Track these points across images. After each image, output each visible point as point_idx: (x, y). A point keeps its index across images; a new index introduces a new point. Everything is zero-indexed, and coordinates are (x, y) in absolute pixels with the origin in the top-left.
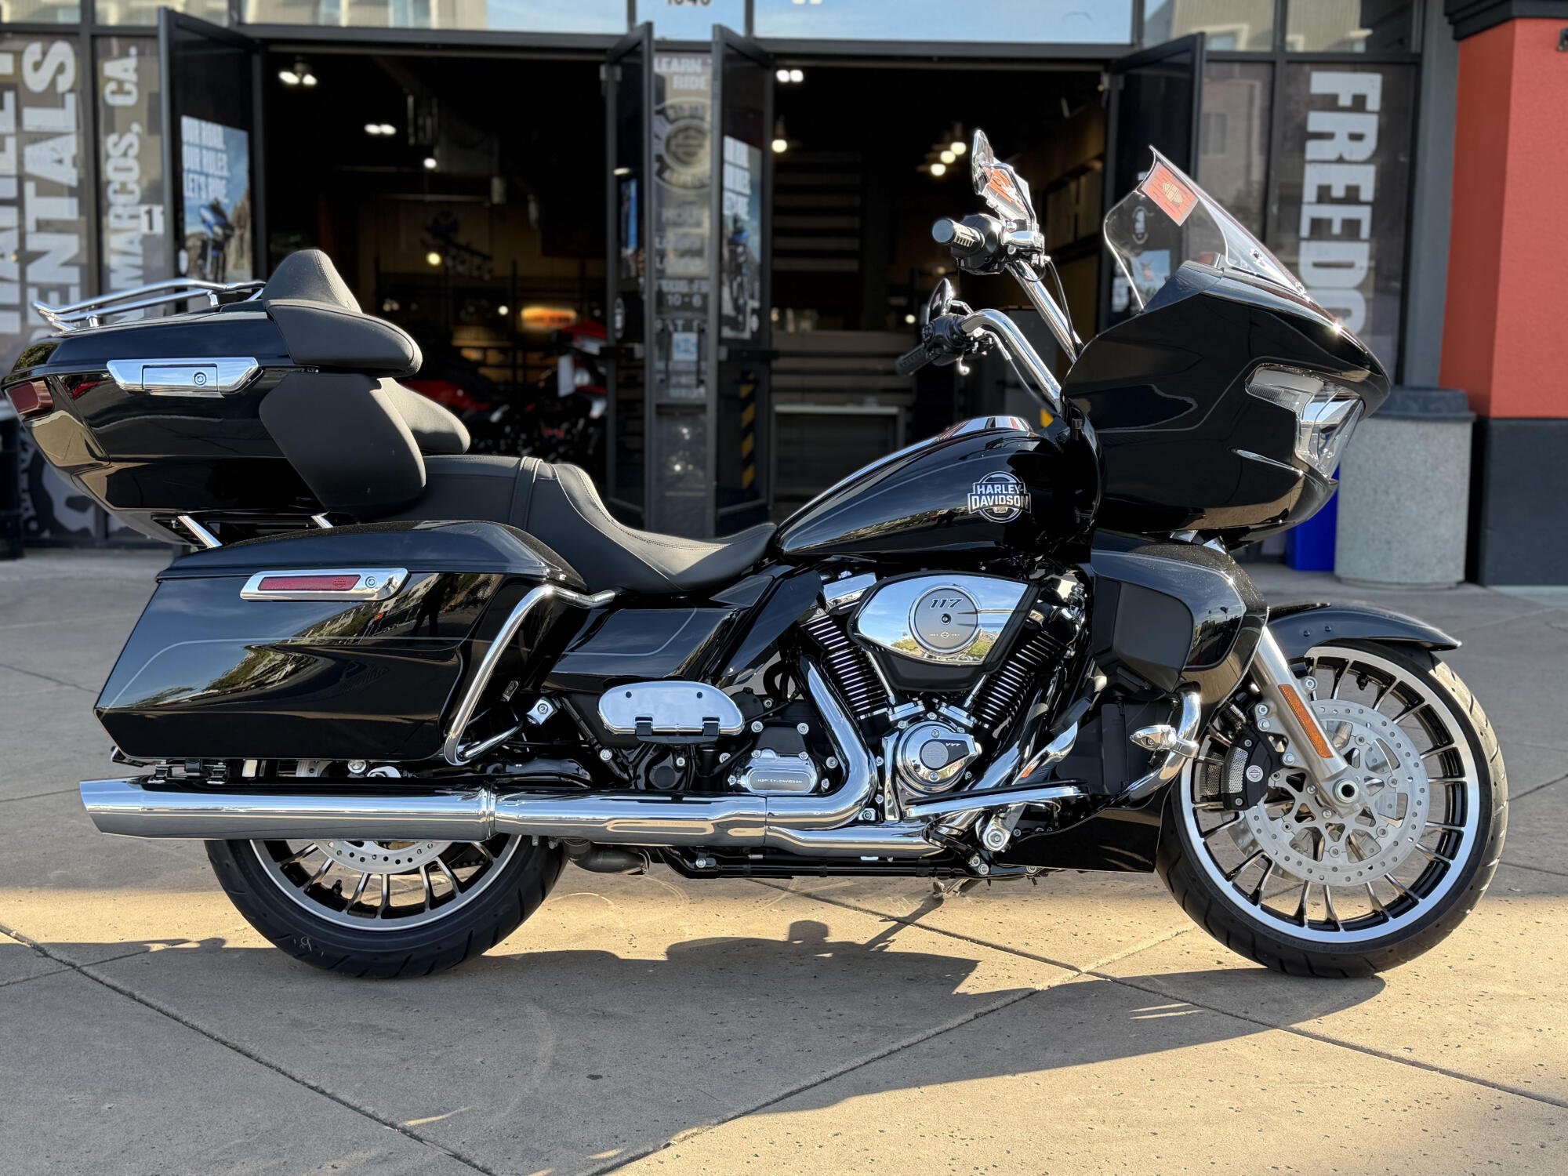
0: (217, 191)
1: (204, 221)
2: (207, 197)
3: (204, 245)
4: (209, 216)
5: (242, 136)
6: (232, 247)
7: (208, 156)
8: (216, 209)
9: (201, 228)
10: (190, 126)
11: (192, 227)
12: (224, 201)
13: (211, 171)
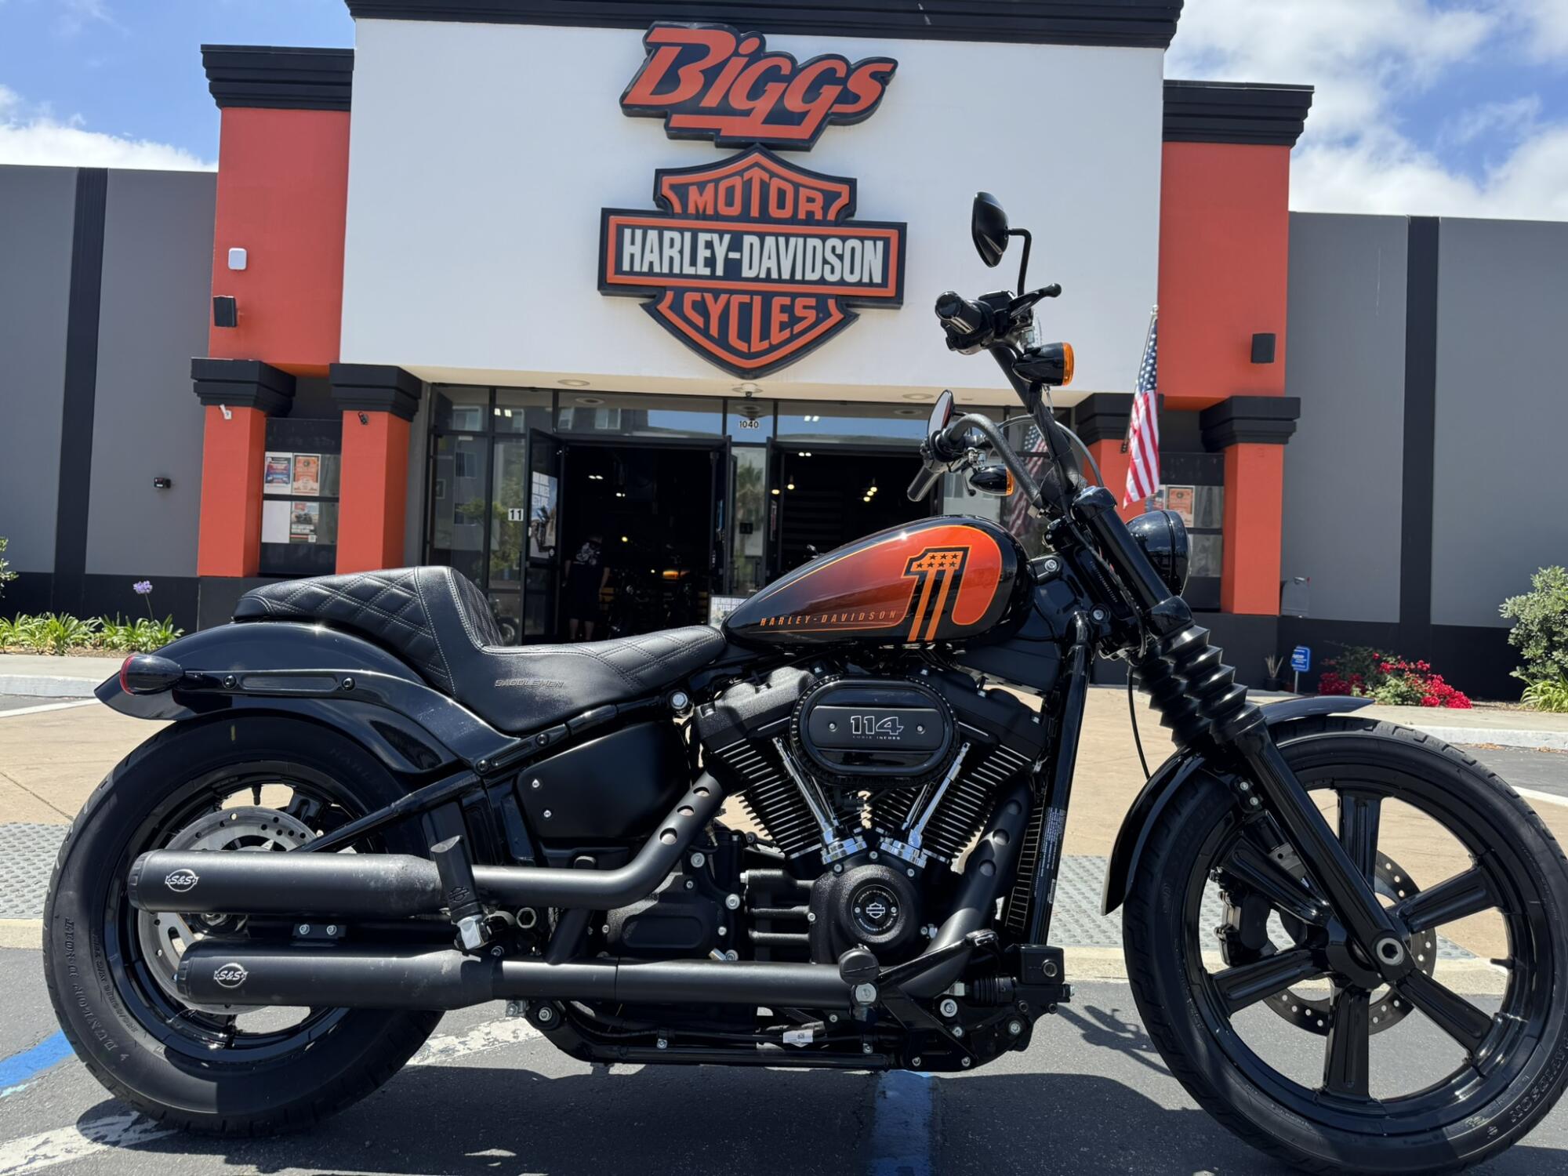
0: (544, 503)
1: (539, 515)
2: (540, 505)
3: (538, 524)
4: (540, 513)
5: (555, 480)
6: (549, 525)
7: (542, 488)
8: (543, 510)
9: (537, 518)
10: (536, 476)
11: (534, 518)
12: (547, 507)
13: (543, 494)
